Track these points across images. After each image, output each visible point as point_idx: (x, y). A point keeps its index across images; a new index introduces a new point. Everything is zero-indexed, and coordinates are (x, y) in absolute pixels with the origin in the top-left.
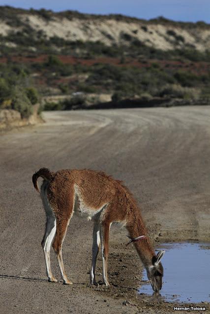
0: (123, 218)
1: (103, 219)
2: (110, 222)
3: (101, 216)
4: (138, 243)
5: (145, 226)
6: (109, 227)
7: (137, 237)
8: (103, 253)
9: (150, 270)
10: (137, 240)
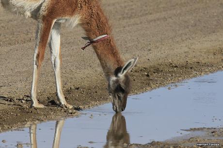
0: (72, 13)
1: (45, 13)
2: (54, 18)
3: (43, 8)
4: (98, 45)
5: (107, 22)
6: (51, 25)
7: (97, 36)
8: (35, 59)
9: (111, 83)
10: (97, 41)
